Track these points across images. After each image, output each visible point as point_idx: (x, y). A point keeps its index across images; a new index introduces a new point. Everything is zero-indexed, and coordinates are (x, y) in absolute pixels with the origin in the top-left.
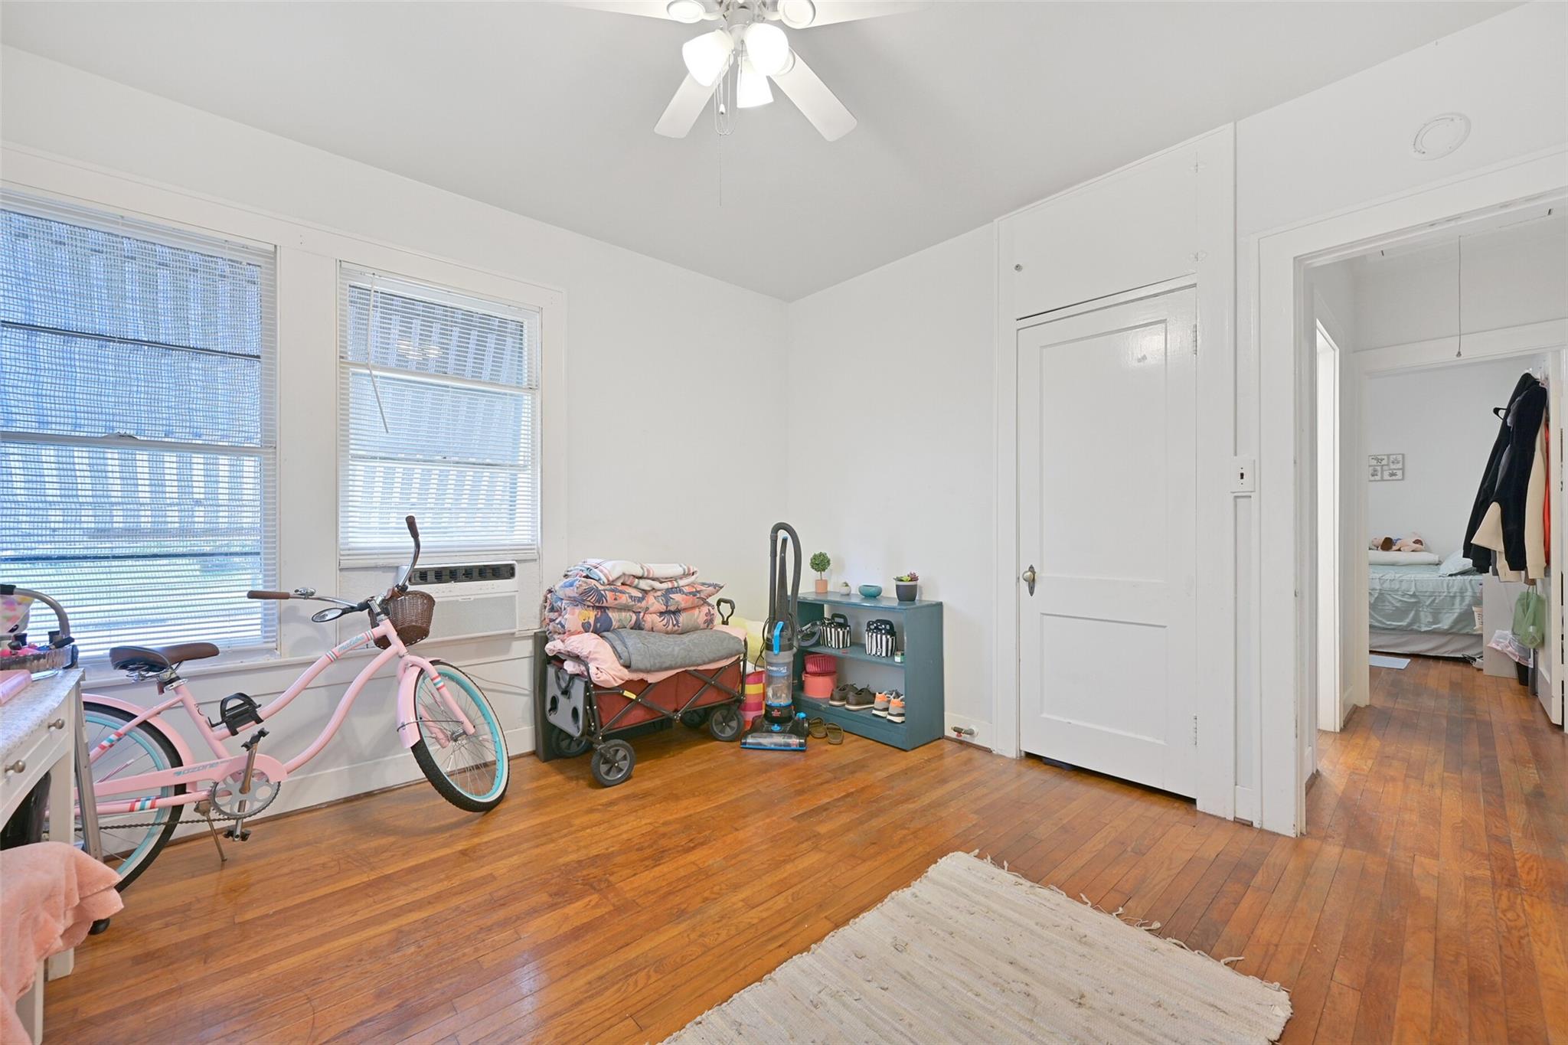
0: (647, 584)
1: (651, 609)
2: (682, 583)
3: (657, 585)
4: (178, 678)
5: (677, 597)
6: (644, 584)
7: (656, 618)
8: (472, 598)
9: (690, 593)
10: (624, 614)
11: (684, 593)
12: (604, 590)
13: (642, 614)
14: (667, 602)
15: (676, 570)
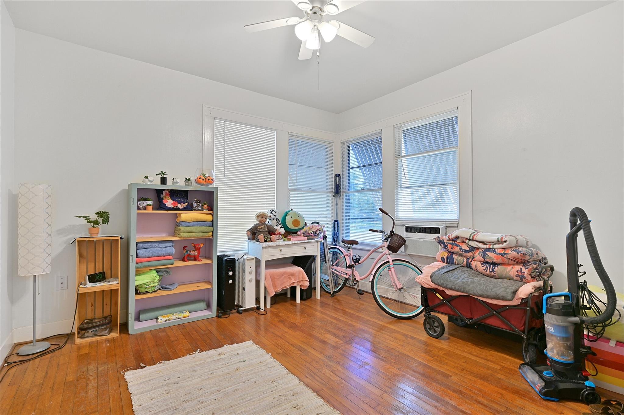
0: (474, 244)
1: (476, 258)
2: (496, 246)
3: (481, 245)
4: (351, 248)
5: (491, 254)
6: (473, 244)
7: (479, 264)
8: (423, 240)
9: (500, 254)
10: (460, 257)
11: (496, 253)
12: (447, 243)
13: (470, 260)
14: (484, 256)
15: (494, 237)
